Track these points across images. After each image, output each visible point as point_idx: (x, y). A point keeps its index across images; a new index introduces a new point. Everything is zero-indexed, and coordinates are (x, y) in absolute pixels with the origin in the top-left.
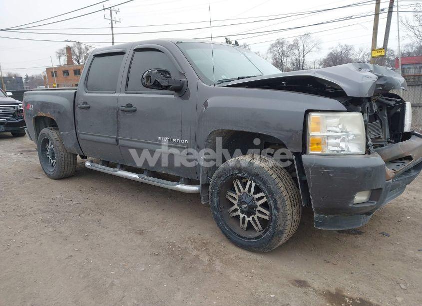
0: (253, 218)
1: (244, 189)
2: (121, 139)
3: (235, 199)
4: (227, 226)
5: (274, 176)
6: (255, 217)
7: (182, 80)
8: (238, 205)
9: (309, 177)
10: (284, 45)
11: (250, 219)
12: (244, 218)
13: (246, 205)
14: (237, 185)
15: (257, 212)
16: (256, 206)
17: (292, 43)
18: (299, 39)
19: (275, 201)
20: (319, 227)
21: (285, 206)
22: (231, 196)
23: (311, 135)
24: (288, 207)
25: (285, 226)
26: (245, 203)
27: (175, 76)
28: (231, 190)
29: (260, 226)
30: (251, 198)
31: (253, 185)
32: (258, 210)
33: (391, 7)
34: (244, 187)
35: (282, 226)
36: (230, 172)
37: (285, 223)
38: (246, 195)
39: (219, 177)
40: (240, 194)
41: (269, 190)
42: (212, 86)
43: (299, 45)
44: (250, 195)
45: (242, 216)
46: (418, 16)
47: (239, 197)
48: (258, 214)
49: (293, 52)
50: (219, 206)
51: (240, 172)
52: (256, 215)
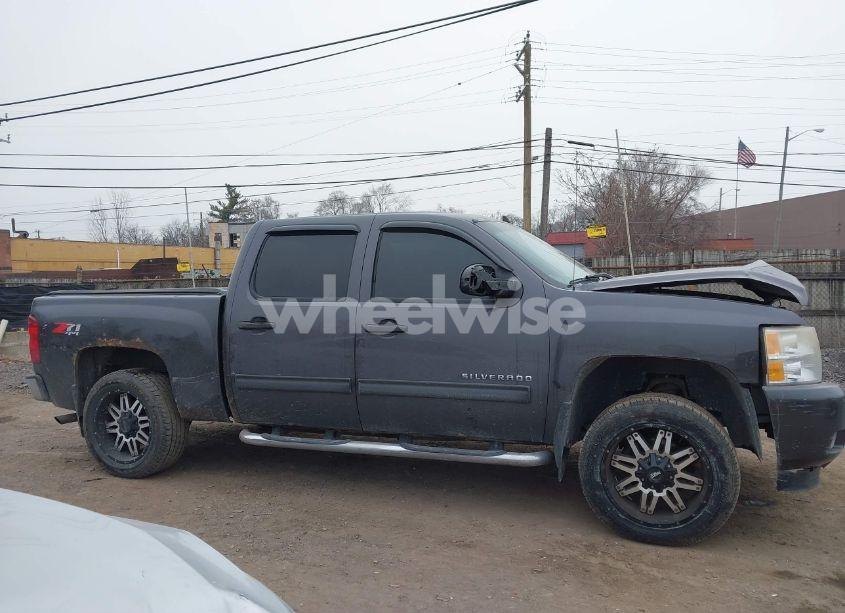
0: (669, 492)
1: (651, 448)
2: (362, 382)
3: (631, 465)
8: (638, 475)
9: (776, 417)
13: (659, 473)
14: (637, 442)
15: (675, 481)
16: (674, 472)
19: (721, 459)
21: (734, 465)
22: (622, 462)
23: (771, 358)
26: (656, 469)
30: (666, 461)
31: (668, 439)
32: (677, 478)
33: (548, 155)
34: (650, 445)
35: (731, 495)
38: (656, 456)
40: (642, 456)
41: (709, 442)
44: (663, 455)
45: (646, 491)
47: (639, 462)
48: (679, 484)
52: (675, 487)
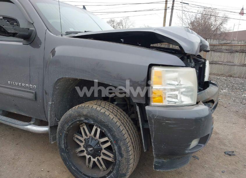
0: (98, 159)
1: (90, 133)
3: (81, 141)
4: (74, 166)
5: (118, 124)
6: (100, 158)
7: (31, 29)
8: (84, 147)
9: (152, 127)
10: (115, 23)
11: (96, 160)
12: (90, 158)
13: (92, 149)
14: (84, 129)
15: (101, 154)
16: (101, 149)
17: (119, 22)
18: (123, 20)
19: (119, 148)
20: (157, 169)
21: (128, 152)
22: (77, 139)
23: (154, 87)
24: (130, 153)
25: (127, 169)
26: (91, 146)
27: (23, 25)
28: (78, 132)
29: (104, 166)
30: (97, 142)
31: (99, 130)
32: (102, 153)
33: (173, 7)
34: (90, 132)
35: (125, 170)
36: (76, 119)
37: (128, 167)
38: (92, 139)
39: (66, 122)
40: (86, 137)
41: (114, 136)
42: (60, 36)
43: (123, 23)
44: (96, 138)
45: (88, 157)
46: (185, 13)
47: (85, 140)
48: (103, 156)
49: (120, 27)
50: (66, 148)
51: (86, 119)
52: (101, 157)
